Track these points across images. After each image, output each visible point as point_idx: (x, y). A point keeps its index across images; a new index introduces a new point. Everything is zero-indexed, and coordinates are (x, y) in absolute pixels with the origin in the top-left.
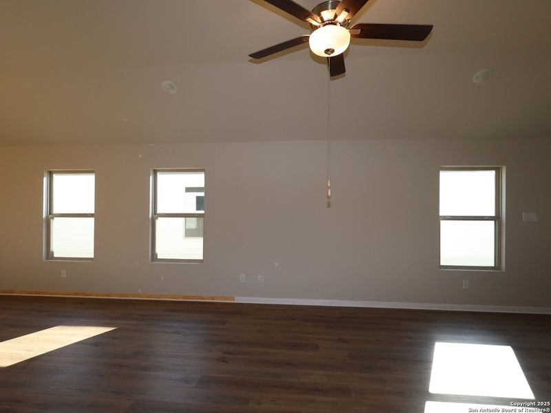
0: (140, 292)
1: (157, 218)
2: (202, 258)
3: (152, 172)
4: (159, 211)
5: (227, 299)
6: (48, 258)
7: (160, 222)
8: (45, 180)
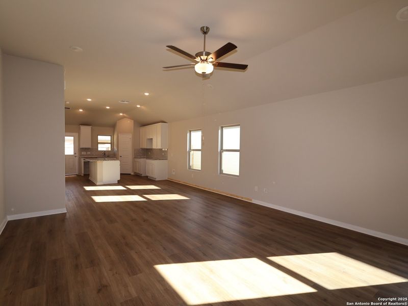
0: (215, 188)
1: (223, 152)
2: (238, 174)
3: (220, 128)
4: (224, 148)
5: (248, 199)
6: (189, 169)
7: (225, 154)
8: (188, 134)
